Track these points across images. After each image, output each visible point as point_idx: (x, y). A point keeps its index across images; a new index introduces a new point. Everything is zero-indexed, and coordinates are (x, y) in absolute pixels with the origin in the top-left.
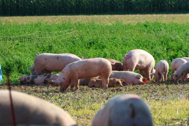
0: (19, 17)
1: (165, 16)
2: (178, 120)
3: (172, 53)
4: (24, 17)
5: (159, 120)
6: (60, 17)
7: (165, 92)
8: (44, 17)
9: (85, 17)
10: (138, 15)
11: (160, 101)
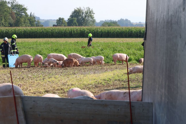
0: (30, 39)
1: (85, 39)
2: (91, 84)
3: (88, 54)
4: (32, 39)
5: (83, 84)
6: (45, 39)
7: (85, 70)
8: (39, 39)
9: (54, 39)
10: (74, 38)
11: (83, 75)
